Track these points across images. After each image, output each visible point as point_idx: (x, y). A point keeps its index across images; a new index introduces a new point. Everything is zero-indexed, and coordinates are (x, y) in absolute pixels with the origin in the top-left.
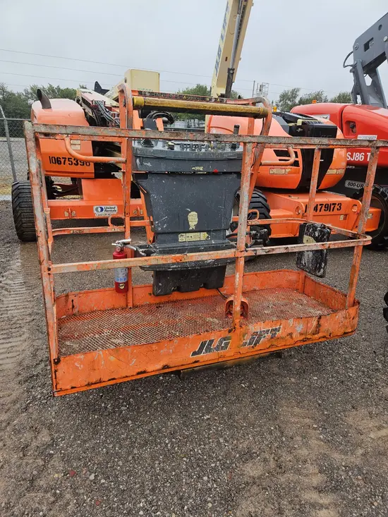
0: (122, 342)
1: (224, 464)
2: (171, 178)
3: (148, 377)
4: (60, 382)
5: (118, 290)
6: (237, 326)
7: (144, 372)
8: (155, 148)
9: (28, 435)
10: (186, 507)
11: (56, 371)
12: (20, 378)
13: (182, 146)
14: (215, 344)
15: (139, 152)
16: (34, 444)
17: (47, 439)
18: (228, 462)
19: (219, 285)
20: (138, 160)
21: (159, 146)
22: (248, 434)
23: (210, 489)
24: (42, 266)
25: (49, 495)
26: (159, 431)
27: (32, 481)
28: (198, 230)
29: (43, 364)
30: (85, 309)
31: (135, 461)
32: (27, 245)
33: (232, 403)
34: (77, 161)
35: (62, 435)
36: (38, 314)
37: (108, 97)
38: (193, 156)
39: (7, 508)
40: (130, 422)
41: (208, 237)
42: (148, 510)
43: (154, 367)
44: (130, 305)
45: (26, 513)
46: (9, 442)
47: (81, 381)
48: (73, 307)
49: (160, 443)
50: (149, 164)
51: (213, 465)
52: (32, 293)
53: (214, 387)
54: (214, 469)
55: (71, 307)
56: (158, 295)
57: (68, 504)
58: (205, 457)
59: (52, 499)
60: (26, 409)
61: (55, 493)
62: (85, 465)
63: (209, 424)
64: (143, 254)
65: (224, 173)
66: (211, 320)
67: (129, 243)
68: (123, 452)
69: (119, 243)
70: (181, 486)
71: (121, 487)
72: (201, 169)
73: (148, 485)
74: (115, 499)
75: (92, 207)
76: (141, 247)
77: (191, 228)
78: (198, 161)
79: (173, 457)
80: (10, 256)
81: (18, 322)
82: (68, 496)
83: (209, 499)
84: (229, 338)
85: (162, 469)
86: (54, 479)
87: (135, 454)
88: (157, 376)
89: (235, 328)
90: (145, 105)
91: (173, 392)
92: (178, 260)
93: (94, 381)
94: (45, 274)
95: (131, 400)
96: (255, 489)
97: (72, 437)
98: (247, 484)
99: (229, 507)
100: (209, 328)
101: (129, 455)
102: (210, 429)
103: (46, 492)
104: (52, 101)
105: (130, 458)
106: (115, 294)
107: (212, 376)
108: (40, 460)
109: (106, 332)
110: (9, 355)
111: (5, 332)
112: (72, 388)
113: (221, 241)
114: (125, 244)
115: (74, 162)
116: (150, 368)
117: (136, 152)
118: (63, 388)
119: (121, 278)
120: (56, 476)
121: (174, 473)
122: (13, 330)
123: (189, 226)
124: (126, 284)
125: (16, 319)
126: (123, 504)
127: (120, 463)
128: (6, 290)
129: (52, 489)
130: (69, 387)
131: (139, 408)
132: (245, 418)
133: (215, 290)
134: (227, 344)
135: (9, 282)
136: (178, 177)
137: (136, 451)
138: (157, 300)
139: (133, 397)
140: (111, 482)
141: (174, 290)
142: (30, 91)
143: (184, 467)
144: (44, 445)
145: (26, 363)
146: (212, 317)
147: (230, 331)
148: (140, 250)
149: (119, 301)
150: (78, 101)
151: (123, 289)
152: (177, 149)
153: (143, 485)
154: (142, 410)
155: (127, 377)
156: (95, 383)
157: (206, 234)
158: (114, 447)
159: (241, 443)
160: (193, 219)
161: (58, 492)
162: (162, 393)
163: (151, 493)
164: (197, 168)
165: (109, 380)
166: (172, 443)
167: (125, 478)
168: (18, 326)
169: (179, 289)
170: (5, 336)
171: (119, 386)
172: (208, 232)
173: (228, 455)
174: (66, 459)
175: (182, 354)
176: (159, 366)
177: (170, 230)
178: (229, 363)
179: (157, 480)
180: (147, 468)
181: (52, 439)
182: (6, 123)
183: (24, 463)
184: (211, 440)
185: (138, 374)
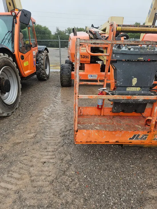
0: (99, 128)
1: (139, 187)
2: (127, 63)
3: (107, 144)
4: (77, 139)
5: (98, 108)
6: (152, 131)
7: (108, 142)
8: (122, 49)
9: (63, 155)
10: (122, 199)
11: (76, 135)
12: (61, 135)
13: (134, 49)
14: (141, 136)
15: (115, 51)
16: (65, 159)
17: (69, 158)
18: (141, 187)
19: (142, 111)
20: (114, 55)
21: (124, 49)
22: (151, 178)
23: (133, 196)
24: (76, 95)
25: (70, 178)
26: (111, 166)
27: (64, 172)
28: (136, 86)
29: (68, 132)
30: (85, 114)
31: (101, 175)
32: (64, 88)
33: (145, 163)
34: (84, 57)
35: (75, 158)
36: (67, 113)
37: (99, 29)
38: (139, 53)
39: (56, 179)
40: (99, 160)
41: (140, 90)
42: (106, 196)
43: (112, 141)
44: (102, 115)
45: (62, 182)
46: (57, 156)
47: (84, 140)
48: (81, 112)
49: (111, 171)
50: (118, 57)
51: (134, 186)
52: (65, 106)
53: (136, 154)
54: (135, 188)
55: (80, 112)
56: (114, 112)
57: (76, 184)
58: (131, 182)
59: (71, 180)
60: (63, 146)
61: (72, 179)
62: (83, 171)
63: (133, 169)
64: (111, 95)
65: (153, 61)
66: (138, 126)
67: (105, 90)
68: (97, 170)
69: (101, 89)
70: (120, 190)
71: (96, 183)
72: (142, 59)
73: (106, 186)
74: (93, 187)
75: (88, 75)
76: (110, 92)
77: (133, 85)
78: (141, 55)
79: (117, 178)
80: (58, 91)
81: (61, 115)
82: (76, 181)
83: (132, 199)
84: (147, 135)
85: (112, 181)
86: (72, 173)
87: (101, 173)
88: (111, 145)
89: (151, 131)
90: (121, 30)
91: (117, 152)
92: (129, 98)
93: (89, 141)
94: (77, 98)
95: (100, 151)
96: (153, 201)
97: (78, 160)
98: (150, 198)
99: (141, 205)
100: (136, 129)
101: (99, 172)
102: (133, 171)
103: (69, 177)
104: (78, 33)
105: (99, 173)
106: (96, 109)
107: (135, 150)
108: (67, 165)
109: (93, 124)
110: (57, 126)
111: (56, 118)
112: (81, 142)
113: (146, 92)
114: (104, 90)
115: (83, 57)
116: (111, 141)
117: (114, 51)
118: (78, 141)
119: (100, 103)
120: (72, 172)
121: (117, 184)
122: (59, 118)
123: (132, 84)
124: (102, 106)
125: (60, 114)
126: (97, 190)
127: (96, 174)
128: (57, 103)
129: (71, 177)
130: (80, 141)
131: (103, 156)
132: (150, 171)
133: (140, 113)
134: (146, 138)
135: (57, 100)
136: (130, 62)
137: (101, 172)
138: (113, 114)
139: (101, 151)
140: (92, 180)
141: (121, 111)
142: (67, 30)
143: (122, 183)
144: (68, 160)
145: (63, 130)
146: (138, 125)
147: (148, 132)
148: (109, 93)
149: (98, 112)
150: (87, 32)
151: (100, 108)
152: (132, 49)
153: (104, 185)
154: (104, 156)
155: (101, 142)
156: (89, 142)
157: (139, 88)
158: (93, 167)
159: (147, 181)
160: (135, 81)
161: (73, 178)
162: (112, 152)
163: (108, 189)
164: (140, 58)
165: (94, 142)
166: (117, 172)
167: (97, 180)
168: (60, 116)
169: (123, 111)
170: (56, 119)
171: (96, 145)
172: (141, 87)
173: (141, 184)
174: (76, 167)
175: (125, 138)
176: (114, 141)
177: (123, 85)
178: (145, 146)
179: (110, 185)
180: (106, 179)
181: (71, 159)
182: (60, 42)
183: (62, 165)
184: (133, 176)
185: (106, 142)
